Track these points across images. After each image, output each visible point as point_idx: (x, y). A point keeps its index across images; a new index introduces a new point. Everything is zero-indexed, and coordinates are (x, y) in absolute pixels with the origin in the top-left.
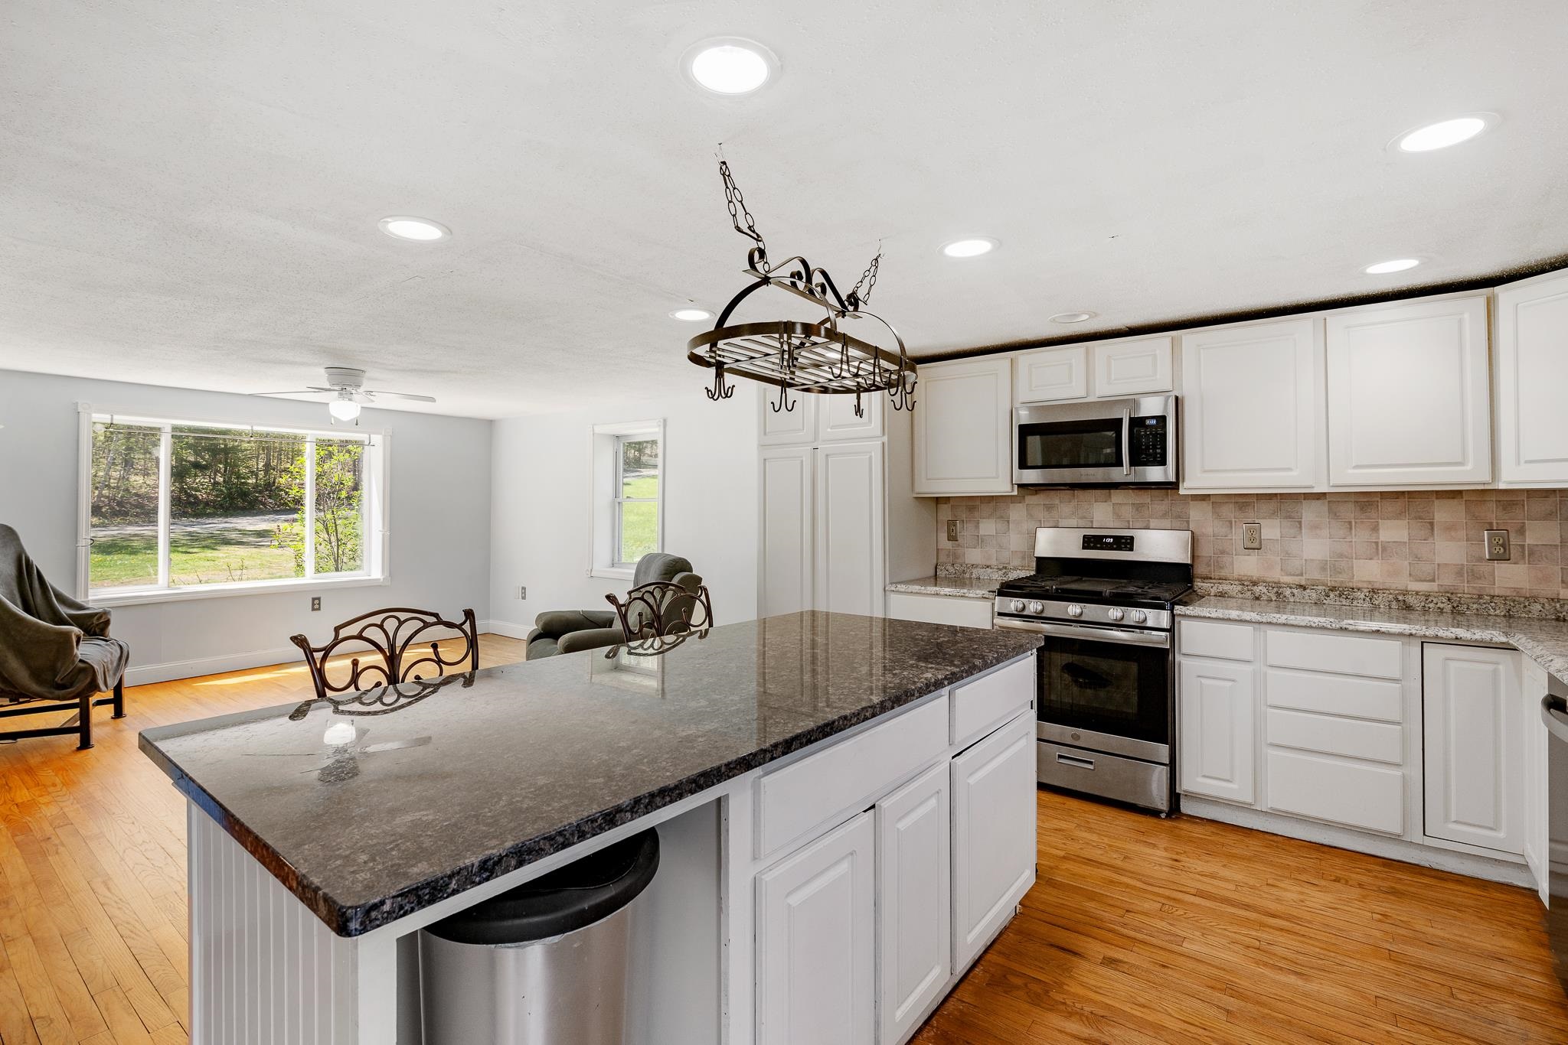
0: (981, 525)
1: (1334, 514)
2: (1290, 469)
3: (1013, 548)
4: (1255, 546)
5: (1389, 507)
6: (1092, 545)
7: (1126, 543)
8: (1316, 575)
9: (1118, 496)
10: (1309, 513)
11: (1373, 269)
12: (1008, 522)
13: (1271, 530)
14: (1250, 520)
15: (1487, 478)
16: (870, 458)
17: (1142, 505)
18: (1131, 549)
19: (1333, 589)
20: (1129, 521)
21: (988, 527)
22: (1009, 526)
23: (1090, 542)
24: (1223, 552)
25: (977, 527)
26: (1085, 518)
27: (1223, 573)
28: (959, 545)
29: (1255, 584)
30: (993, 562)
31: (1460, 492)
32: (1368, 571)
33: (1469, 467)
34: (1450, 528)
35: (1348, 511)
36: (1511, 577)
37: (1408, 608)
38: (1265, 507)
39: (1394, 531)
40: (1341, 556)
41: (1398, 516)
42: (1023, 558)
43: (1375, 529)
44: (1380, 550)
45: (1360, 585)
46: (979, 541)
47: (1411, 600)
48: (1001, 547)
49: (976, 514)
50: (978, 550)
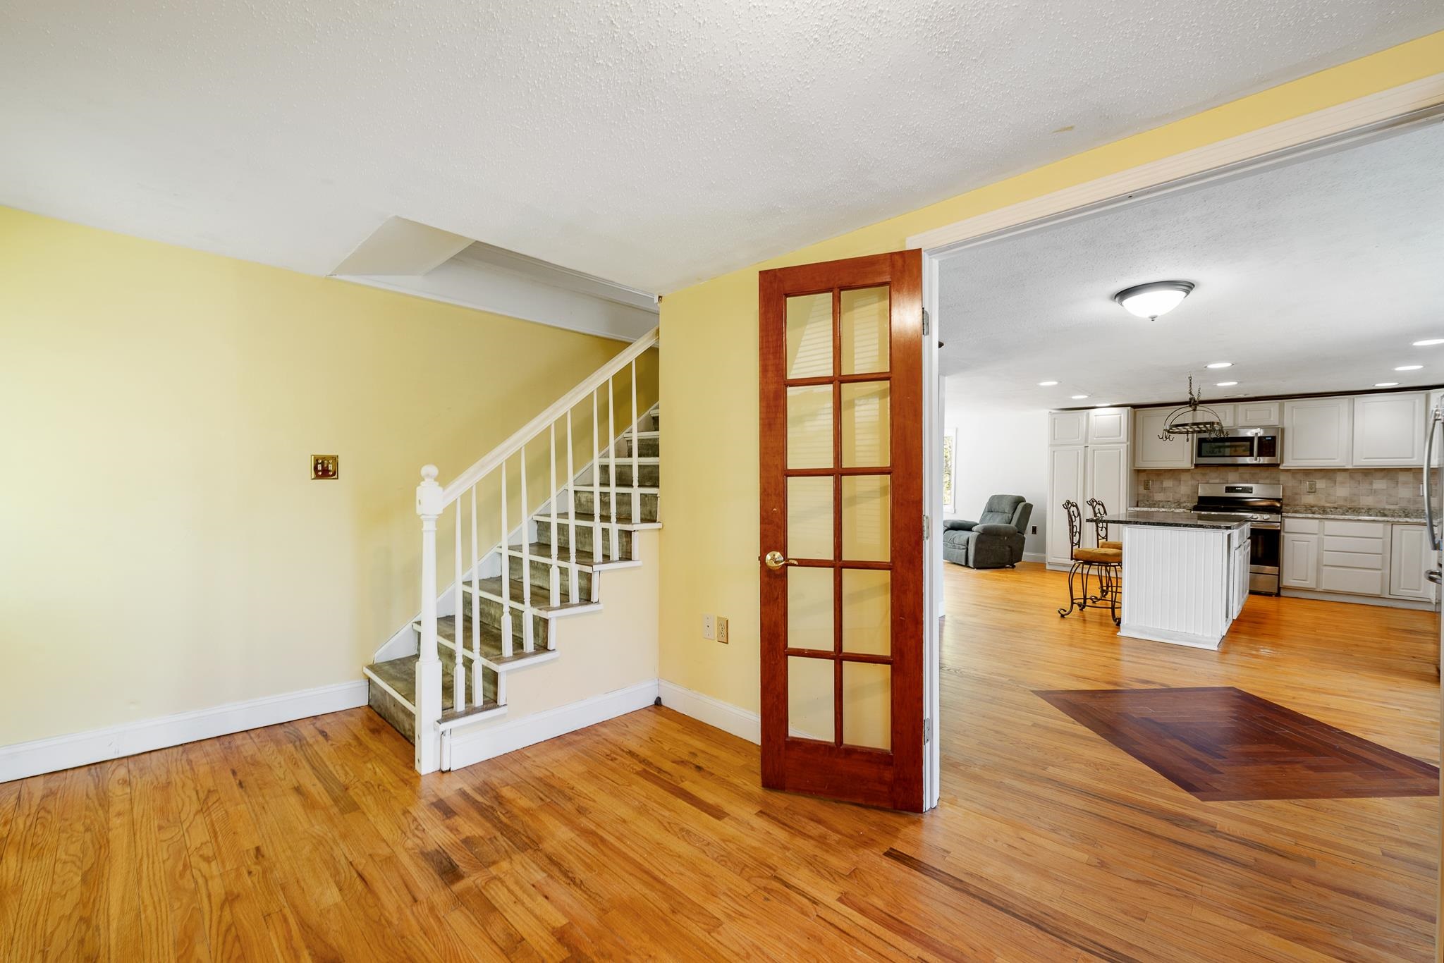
0: (1164, 483)
1: (1352, 477)
2: (1333, 459)
3: (1182, 493)
4: (1313, 491)
5: (1379, 475)
6: (1230, 491)
7: (1249, 490)
8: (1341, 503)
9: (1241, 469)
10: (1340, 477)
11: (1376, 385)
12: (1180, 481)
13: (1321, 484)
14: (1311, 480)
16: (1120, 452)
17: (1255, 473)
18: (1252, 493)
19: (1350, 508)
20: (1247, 481)
21: (1168, 483)
23: (1229, 489)
24: (1297, 494)
25: (1162, 483)
26: (1224, 479)
27: (1296, 503)
28: (1150, 492)
29: (1312, 507)
30: (1171, 499)
31: (1411, 469)
32: (1367, 501)
34: (1405, 483)
35: (1358, 476)
39: (1380, 484)
40: (1354, 495)
41: (1382, 478)
42: (1188, 498)
43: (1371, 484)
44: (1374, 492)
45: (1363, 505)
46: (1163, 490)
48: (1175, 492)
49: (1161, 477)
50: (1162, 494)
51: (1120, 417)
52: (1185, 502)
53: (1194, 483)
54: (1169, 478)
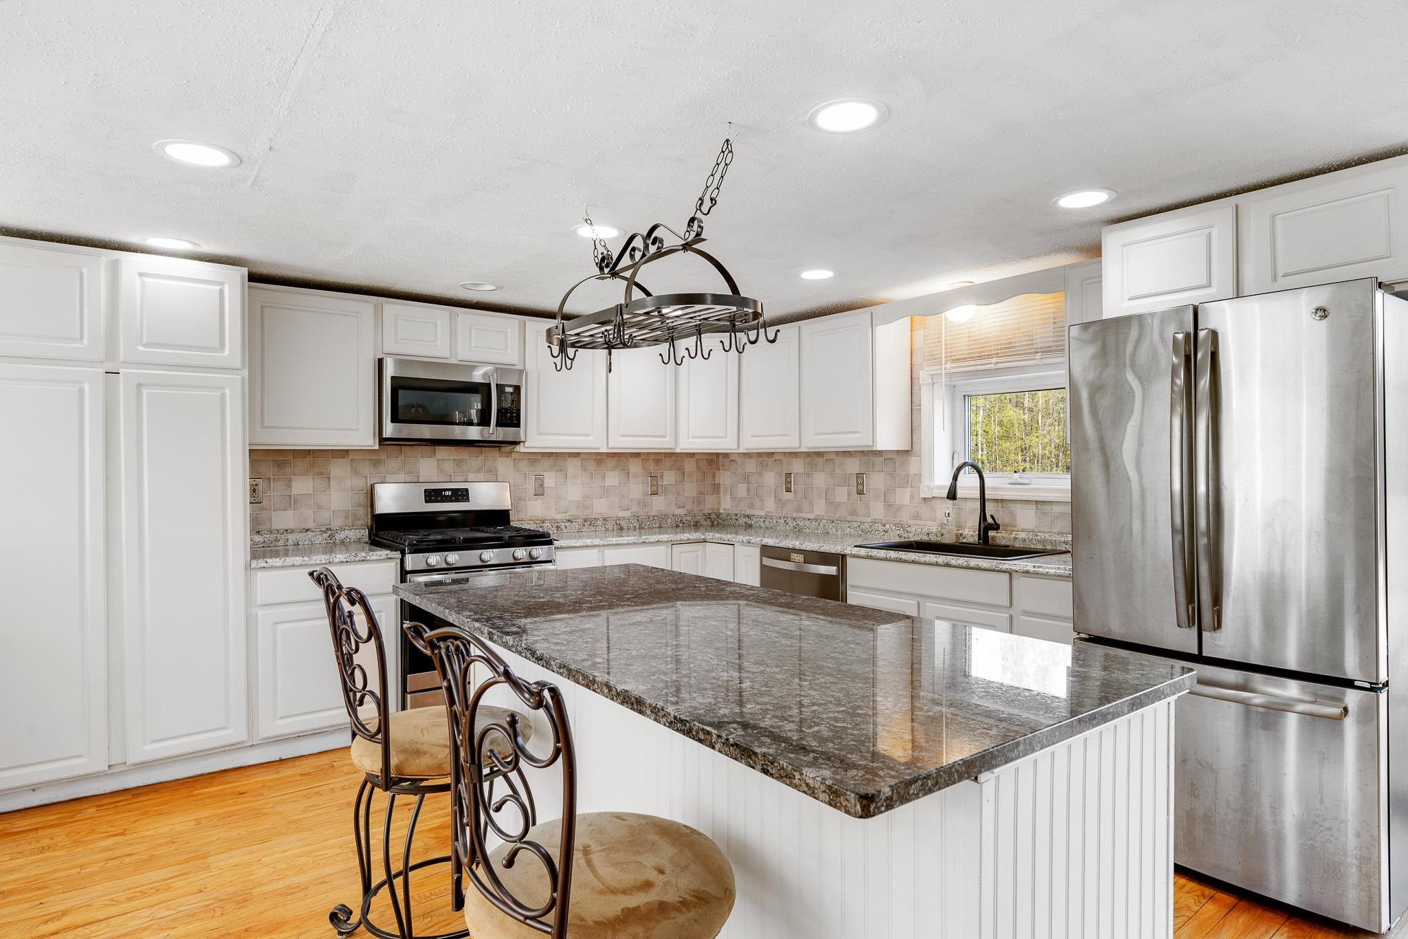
0: (294, 484)
1: (584, 469)
2: (588, 435)
3: (334, 506)
4: (540, 492)
5: (610, 463)
6: (433, 498)
7: (461, 495)
8: (574, 512)
9: (442, 452)
10: (572, 466)
12: (329, 478)
13: (550, 480)
14: (537, 473)
15: (672, 446)
17: (462, 461)
18: (467, 500)
19: (586, 520)
20: (451, 475)
21: (302, 485)
22: (329, 484)
23: (433, 495)
24: (520, 499)
25: (289, 486)
26: (412, 473)
28: (262, 509)
30: (310, 525)
32: (601, 507)
33: (667, 439)
35: (591, 465)
36: (659, 504)
37: (621, 529)
38: (547, 462)
39: (612, 478)
40: (587, 497)
42: (347, 517)
43: (604, 478)
44: (606, 491)
45: (596, 516)
46: (292, 502)
47: (623, 523)
48: (319, 507)
49: (288, 470)
50: (290, 513)
51: (221, 293)
52: (342, 529)
53: (359, 483)
54: (306, 472)
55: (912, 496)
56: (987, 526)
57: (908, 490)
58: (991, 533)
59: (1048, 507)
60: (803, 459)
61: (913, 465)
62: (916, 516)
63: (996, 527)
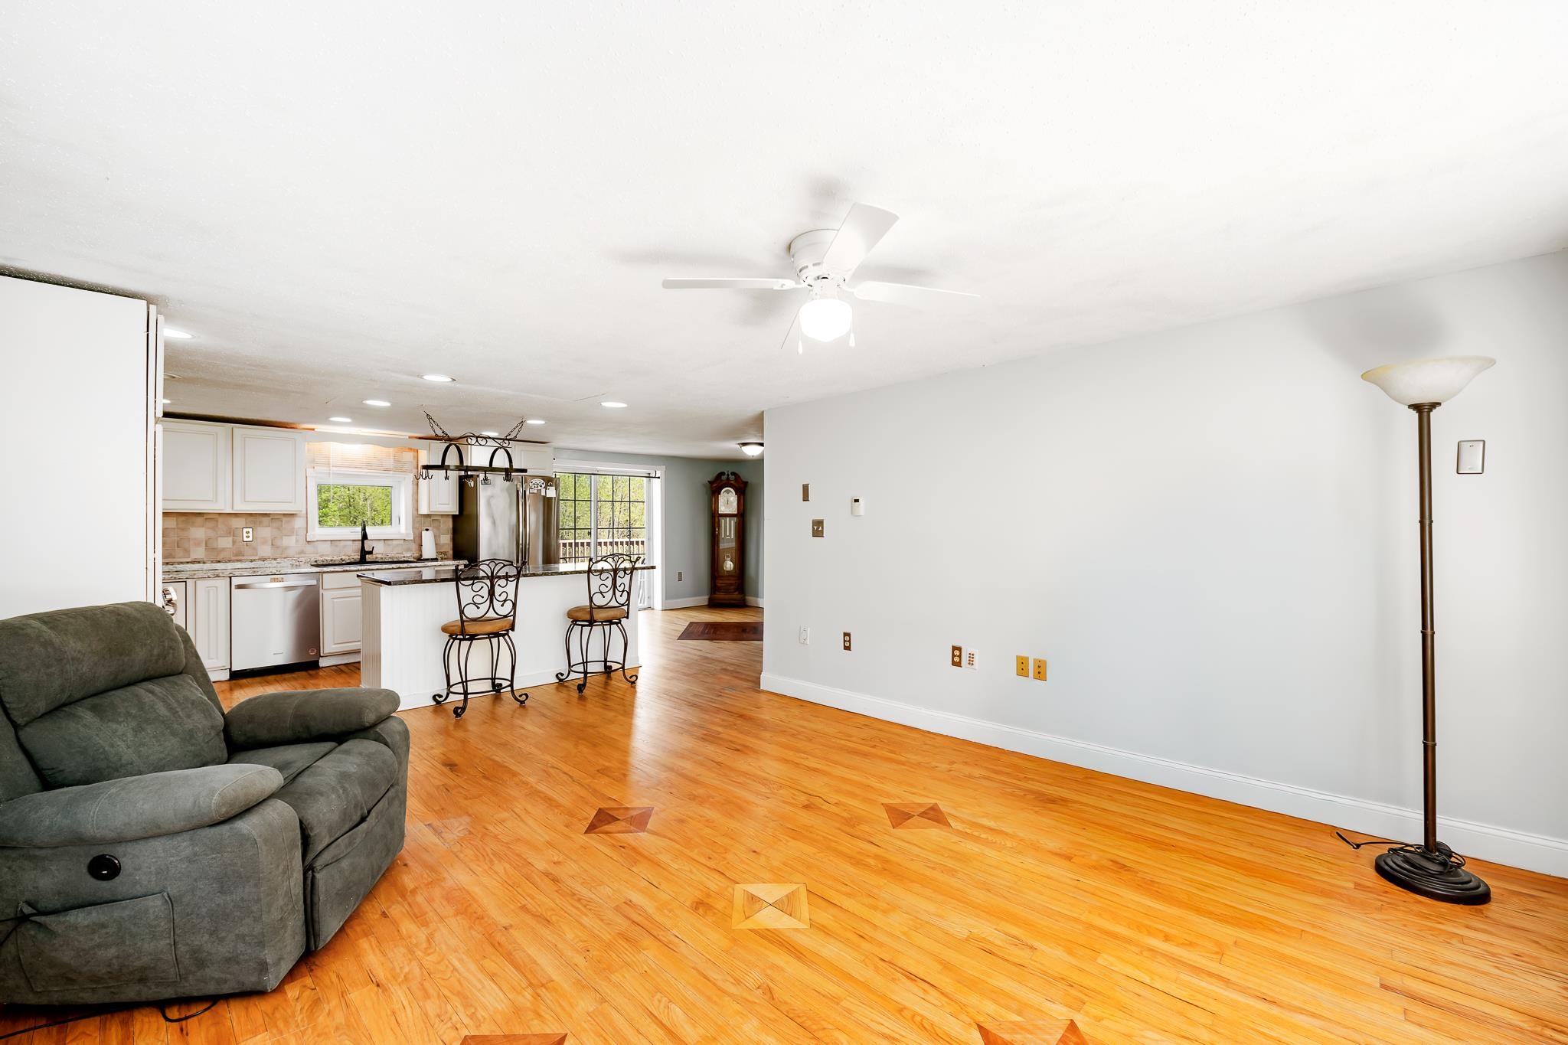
55: (297, 541)
56: (364, 553)
57: (295, 537)
58: (367, 556)
59: (390, 542)
60: (175, 519)
61: (298, 523)
62: (302, 552)
63: (371, 553)
